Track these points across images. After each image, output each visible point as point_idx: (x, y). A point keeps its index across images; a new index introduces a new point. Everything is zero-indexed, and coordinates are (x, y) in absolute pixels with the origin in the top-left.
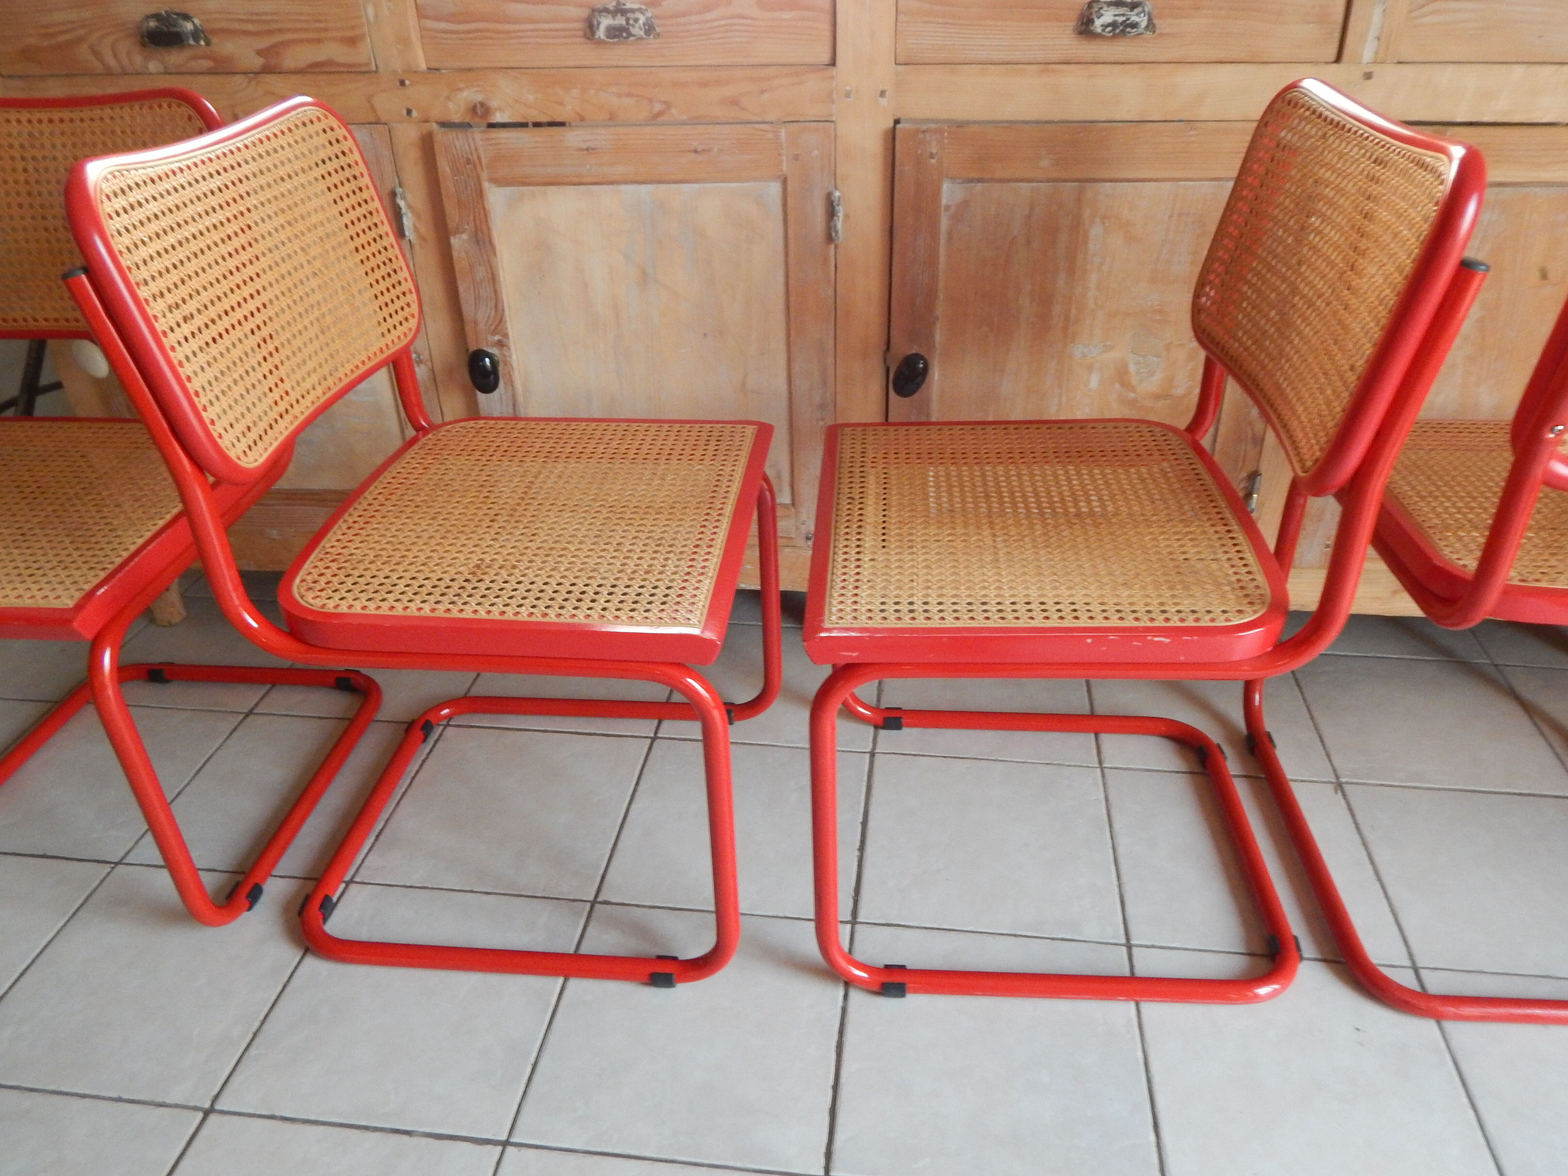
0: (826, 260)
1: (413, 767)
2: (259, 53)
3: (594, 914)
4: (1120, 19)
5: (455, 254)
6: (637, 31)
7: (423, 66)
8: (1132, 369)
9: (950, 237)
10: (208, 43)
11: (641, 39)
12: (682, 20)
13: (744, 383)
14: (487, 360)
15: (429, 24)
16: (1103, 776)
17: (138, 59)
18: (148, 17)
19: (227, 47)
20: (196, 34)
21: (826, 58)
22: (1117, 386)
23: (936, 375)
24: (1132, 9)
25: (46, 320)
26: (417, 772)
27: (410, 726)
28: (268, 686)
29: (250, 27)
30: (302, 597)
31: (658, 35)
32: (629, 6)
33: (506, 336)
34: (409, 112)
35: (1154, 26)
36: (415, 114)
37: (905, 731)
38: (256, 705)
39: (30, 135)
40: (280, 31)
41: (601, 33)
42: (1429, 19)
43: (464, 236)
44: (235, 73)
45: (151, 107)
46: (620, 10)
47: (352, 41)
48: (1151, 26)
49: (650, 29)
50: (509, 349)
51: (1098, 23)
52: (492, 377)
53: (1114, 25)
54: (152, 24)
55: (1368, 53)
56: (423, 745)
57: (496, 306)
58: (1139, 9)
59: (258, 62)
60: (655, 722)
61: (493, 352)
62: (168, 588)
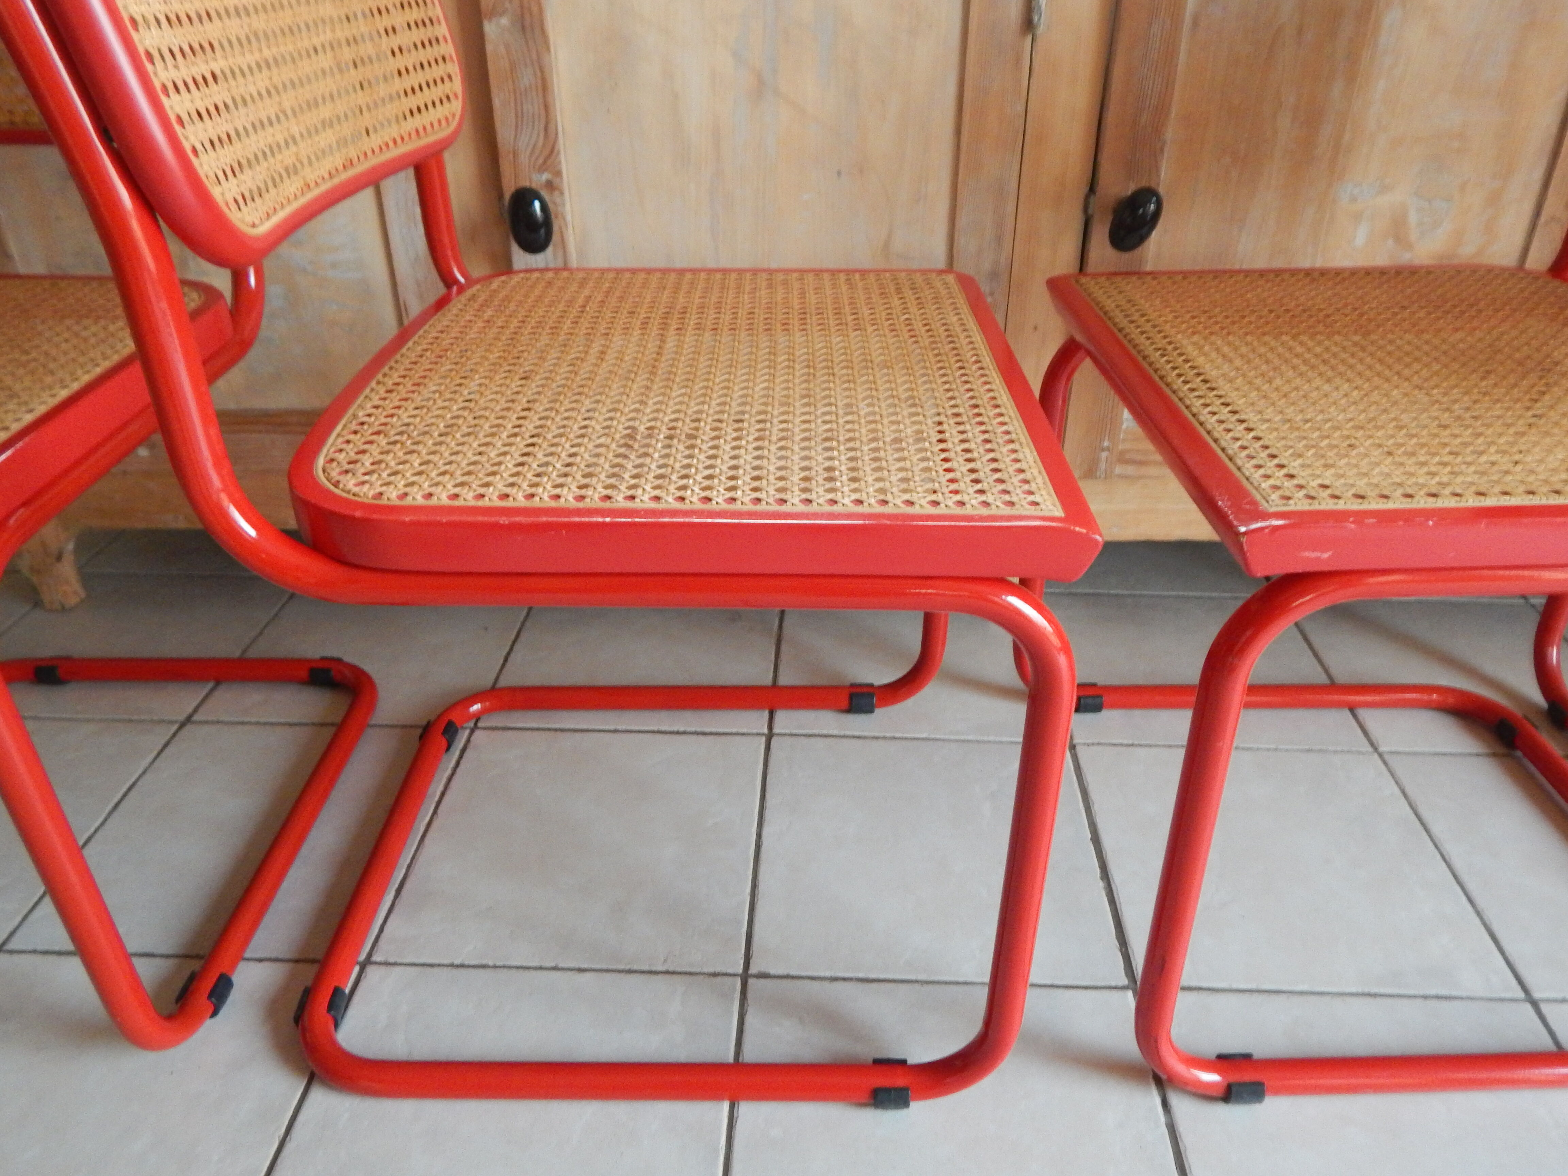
0: (1018, 61)
1: (436, 788)
3: (750, 995)
5: (489, 48)
8: (1413, 218)
9: (1195, 23)
13: (887, 245)
14: (537, 204)
16: (1385, 763)
22: (1390, 242)
26: (443, 794)
27: (426, 731)
28: (211, 685)
30: (336, 484)
33: (558, 174)
37: (1106, 714)
38: (195, 710)
43: (504, 21)
50: (562, 193)
52: (542, 231)
56: (445, 757)
57: (546, 129)
60: (766, 714)
61: (544, 193)
62: (59, 558)
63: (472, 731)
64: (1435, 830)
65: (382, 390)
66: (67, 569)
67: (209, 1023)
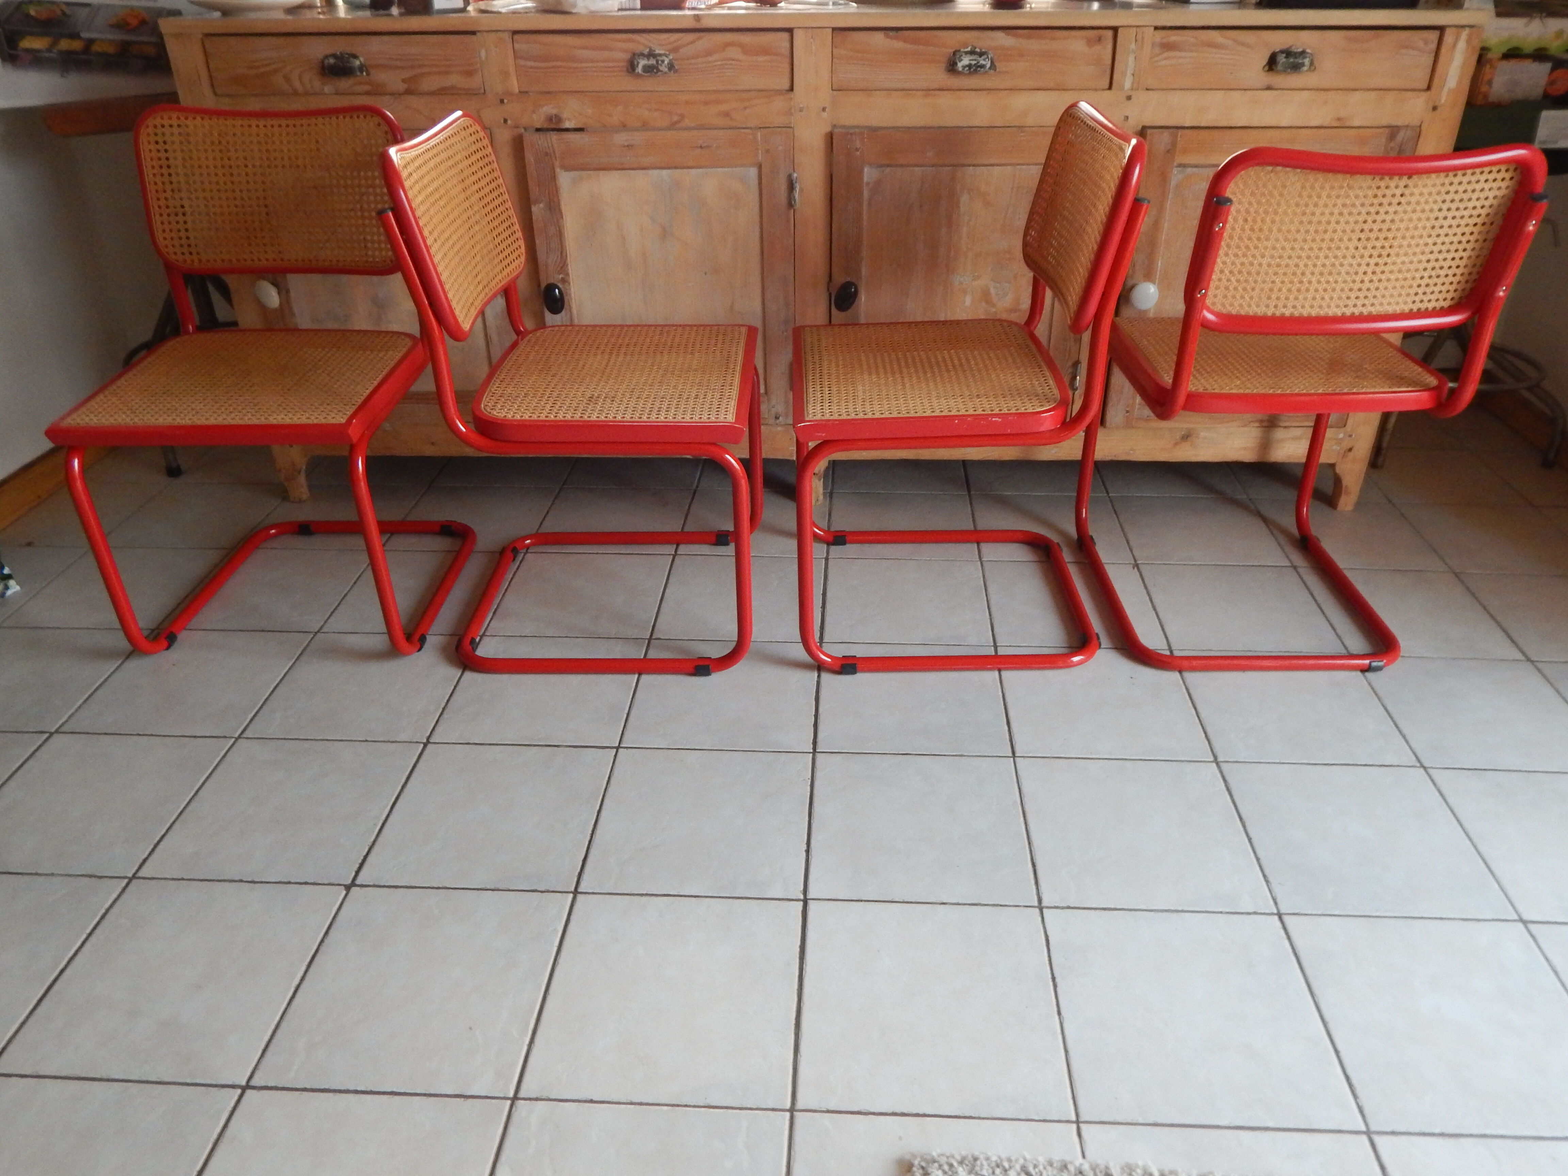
0: (788, 221)
1: (509, 576)
2: (404, 81)
3: (651, 644)
4: (973, 62)
5: (534, 218)
6: (664, 68)
7: (517, 91)
8: (993, 291)
9: (870, 204)
10: (368, 74)
11: (665, 73)
12: (693, 61)
13: (732, 306)
14: (557, 291)
15: (522, 62)
16: (982, 565)
17: (317, 84)
18: (327, 57)
19: (380, 77)
20: (361, 68)
21: (787, 86)
22: (984, 304)
23: (863, 297)
24: (980, 57)
25: (267, 260)
26: (512, 579)
27: (502, 552)
29: (398, 63)
30: (490, 413)
31: (676, 71)
32: (657, 52)
33: (568, 274)
34: (505, 121)
35: (995, 66)
36: (509, 122)
37: (848, 545)
39: (266, 135)
40: (420, 66)
41: (639, 70)
42: (1164, 63)
43: (541, 205)
44: (386, 94)
45: (351, 117)
46: (651, 55)
47: (470, 73)
48: (993, 66)
49: (671, 67)
50: (569, 284)
51: (960, 65)
52: (560, 303)
53: (970, 66)
54: (332, 61)
55: (1128, 84)
56: (512, 564)
57: (562, 253)
58: (986, 56)
59: (402, 87)
60: (675, 546)
61: (561, 286)
62: (299, 472)
63: (525, 554)
64: (989, 590)
65: (498, 381)
66: (302, 479)
67: (416, 655)
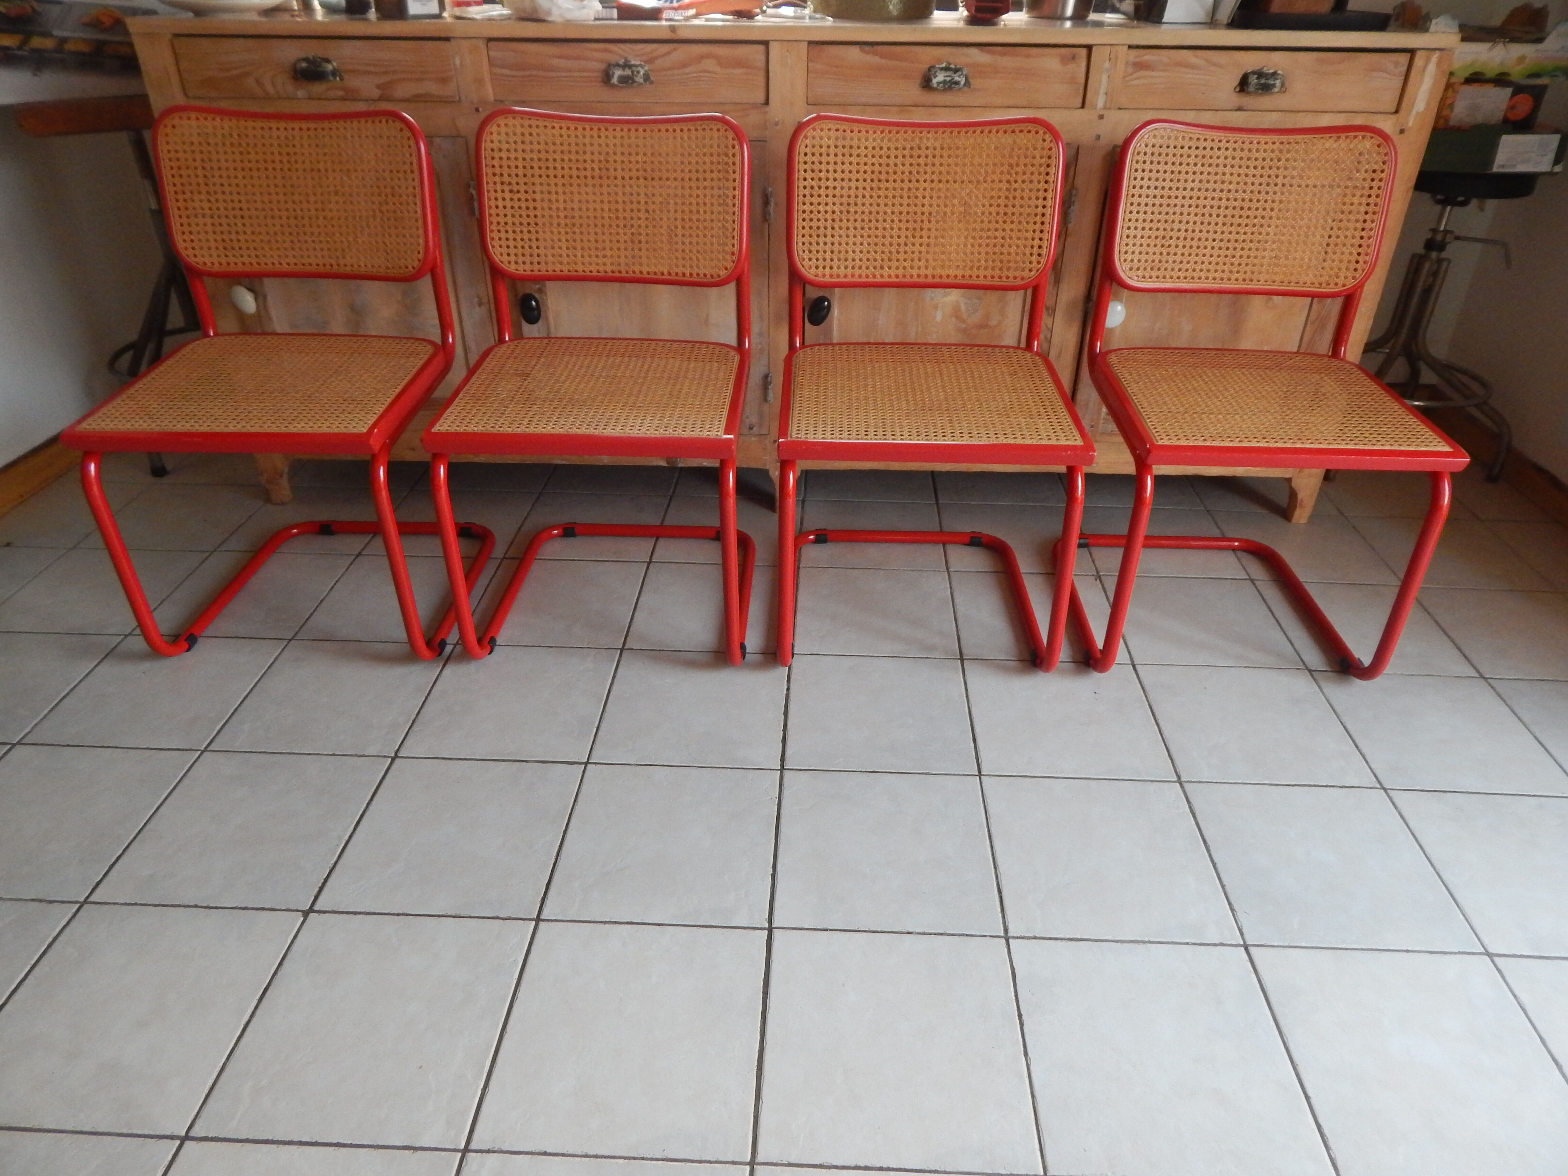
0: (762, 234)
2: (378, 87)
3: (623, 655)
4: (948, 79)
6: (639, 79)
7: (492, 98)
8: (963, 307)
10: (342, 79)
11: (641, 84)
12: (669, 72)
13: (707, 318)
14: (533, 301)
15: (498, 71)
16: (949, 575)
17: (290, 88)
18: (299, 60)
19: (353, 82)
20: (334, 73)
21: (761, 98)
22: (954, 319)
23: (836, 312)
24: (955, 73)
28: (367, 538)
29: (372, 69)
31: (652, 83)
32: (633, 62)
33: (544, 285)
35: (970, 83)
38: (363, 550)
40: (394, 72)
41: (615, 80)
42: (1135, 82)
44: (360, 100)
46: (627, 65)
47: (444, 81)
48: (967, 83)
49: (647, 77)
50: (546, 294)
51: (935, 81)
52: (536, 312)
53: (944, 82)
54: (304, 65)
55: (1100, 103)
58: (960, 73)
59: (376, 93)
61: (537, 295)
62: (281, 476)
63: (502, 560)
64: (956, 600)
66: (285, 482)
